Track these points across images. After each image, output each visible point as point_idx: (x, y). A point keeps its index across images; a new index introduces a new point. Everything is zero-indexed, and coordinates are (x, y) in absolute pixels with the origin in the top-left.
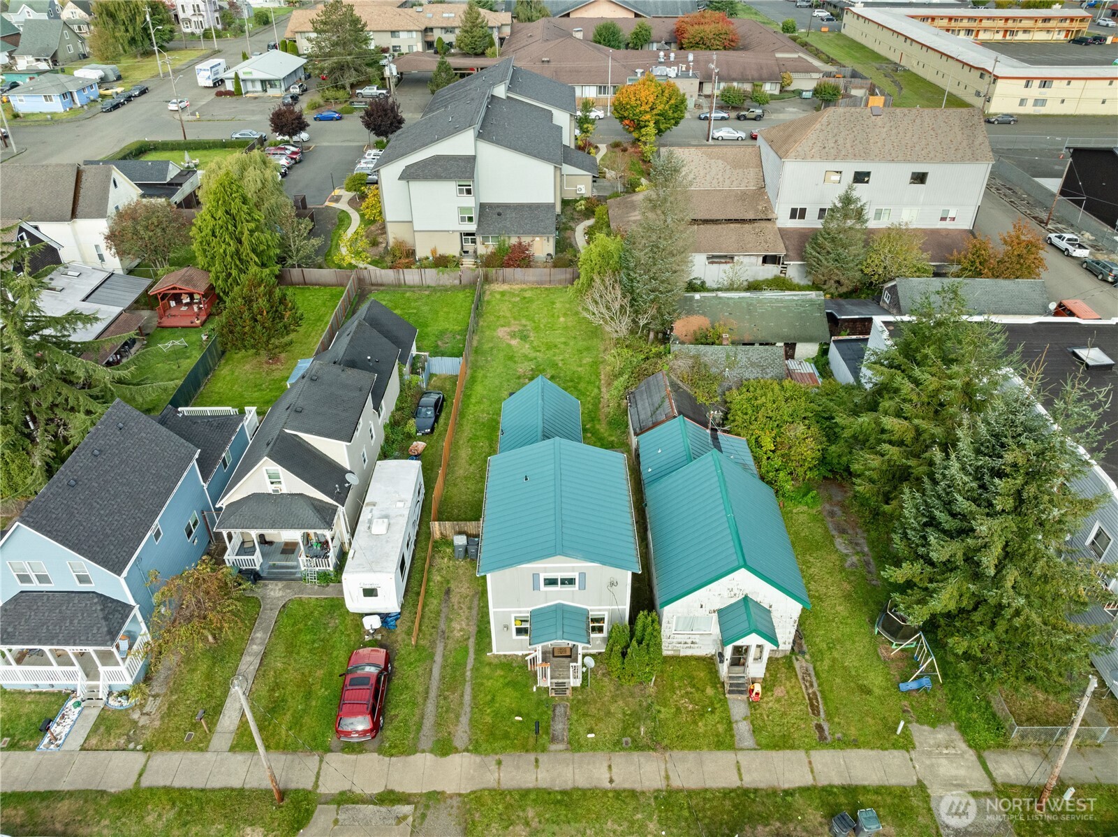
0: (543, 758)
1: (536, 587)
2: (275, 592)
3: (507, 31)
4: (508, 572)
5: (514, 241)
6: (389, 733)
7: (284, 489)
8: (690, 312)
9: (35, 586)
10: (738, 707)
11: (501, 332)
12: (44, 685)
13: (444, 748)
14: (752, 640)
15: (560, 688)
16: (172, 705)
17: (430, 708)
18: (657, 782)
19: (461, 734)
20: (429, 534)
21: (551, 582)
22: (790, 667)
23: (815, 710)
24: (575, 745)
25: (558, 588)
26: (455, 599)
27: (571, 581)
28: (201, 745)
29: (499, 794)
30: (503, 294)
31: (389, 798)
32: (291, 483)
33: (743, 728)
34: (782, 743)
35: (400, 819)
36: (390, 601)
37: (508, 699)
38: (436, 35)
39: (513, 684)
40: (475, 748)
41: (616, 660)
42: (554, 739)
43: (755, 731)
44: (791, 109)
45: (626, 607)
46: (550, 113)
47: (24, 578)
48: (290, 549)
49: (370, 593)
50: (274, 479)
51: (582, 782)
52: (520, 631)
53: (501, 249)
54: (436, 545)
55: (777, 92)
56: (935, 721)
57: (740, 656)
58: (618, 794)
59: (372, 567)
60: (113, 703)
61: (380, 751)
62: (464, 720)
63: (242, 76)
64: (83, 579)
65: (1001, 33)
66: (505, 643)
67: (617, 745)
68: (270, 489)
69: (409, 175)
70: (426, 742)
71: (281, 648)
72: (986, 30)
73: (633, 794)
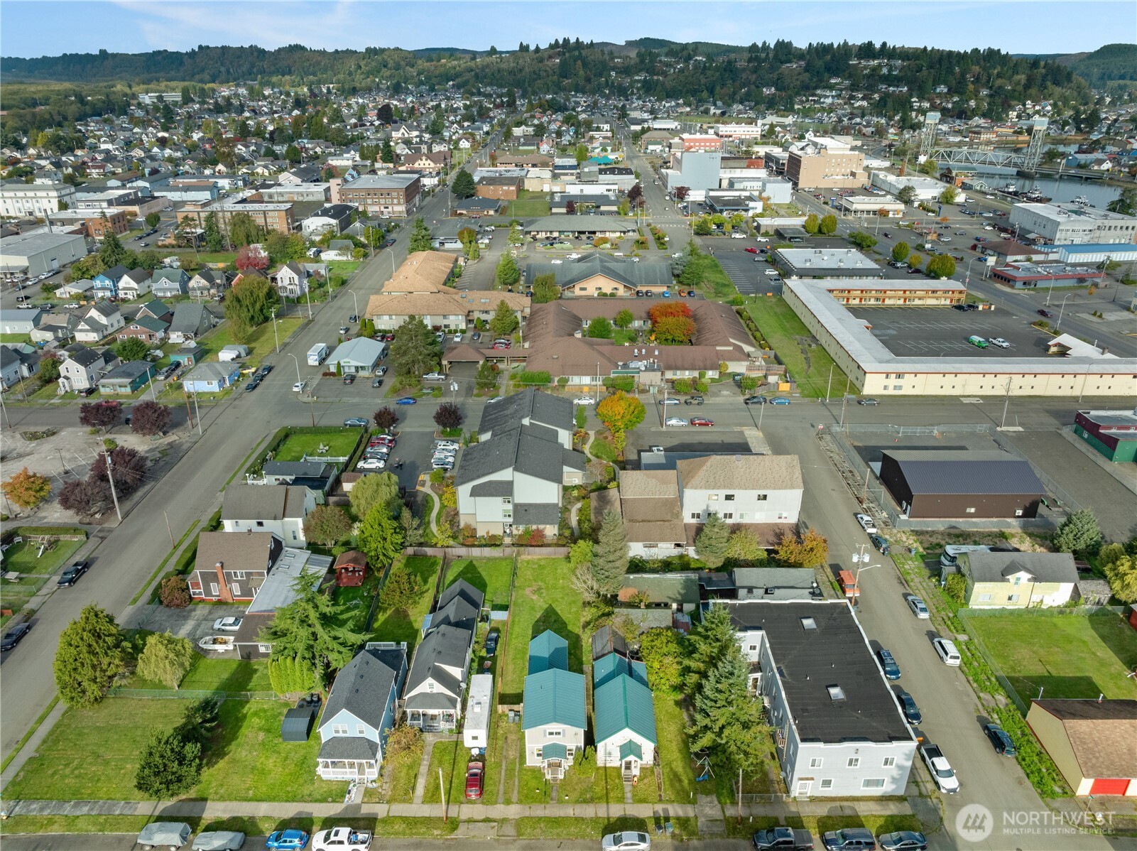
0: (548, 806)
1: (545, 736)
2: (429, 738)
3: (528, 311)
4: (533, 729)
5: (534, 527)
6: (485, 796)
7: (435, 691)
8: (628, 586)
9: (341, 735)
10: (628, 787)
11: (527, 591)
12: (340, 777)
13: (508, 802)
14: (631, 758)
15: (555, 779)
16: (394, 786)
17: (502, 787)
18: (593, 815)
19: (515, 797)
20: (496, 711)
21: (551, 734)
22: (652, 772)
23: (660, 789)
24: (560, 801)
25: (554, 736)
26: (509, 741)
27: (559, 733)
28: (410, 801)
29: (531, 818)
30: (528, 562)
31: (487, 820)
32: (438, 688)
33: (629, 795)
34: (643, 801)
35: (493, 827)
36: (483, 742)
37: (533, 783)
38: (476, 315)
39: (536, 778)
40: (520, 802)
41: (577, 767)
42: (552, 799)
43: (634, 796)
44: (725, 393)
45: (582, 744)
46: (557, 431)
47: (337, 732)
48: (433, 717)
49: (475, 738)
50: (431, 686)
51: (562, 814)
52: (538, 755)
53: (526, 532)
54: (500, 716)
55: (717, 377)
56: (708, 793)
57: (628, 766)
58: (576, 819)
59: (476, 726)
60: (370, 785)
61: (483, 803)
62: (516, 792)
63: (342, 364)
64: (361, 732)
65: (902, 300)
66: (532, 760)
67: (577, 802)
68: (429, 691)
69: (475, 492)
70: (501, 800)
71: (436, 762)
72: (890, 298)
73: (582, 819)
